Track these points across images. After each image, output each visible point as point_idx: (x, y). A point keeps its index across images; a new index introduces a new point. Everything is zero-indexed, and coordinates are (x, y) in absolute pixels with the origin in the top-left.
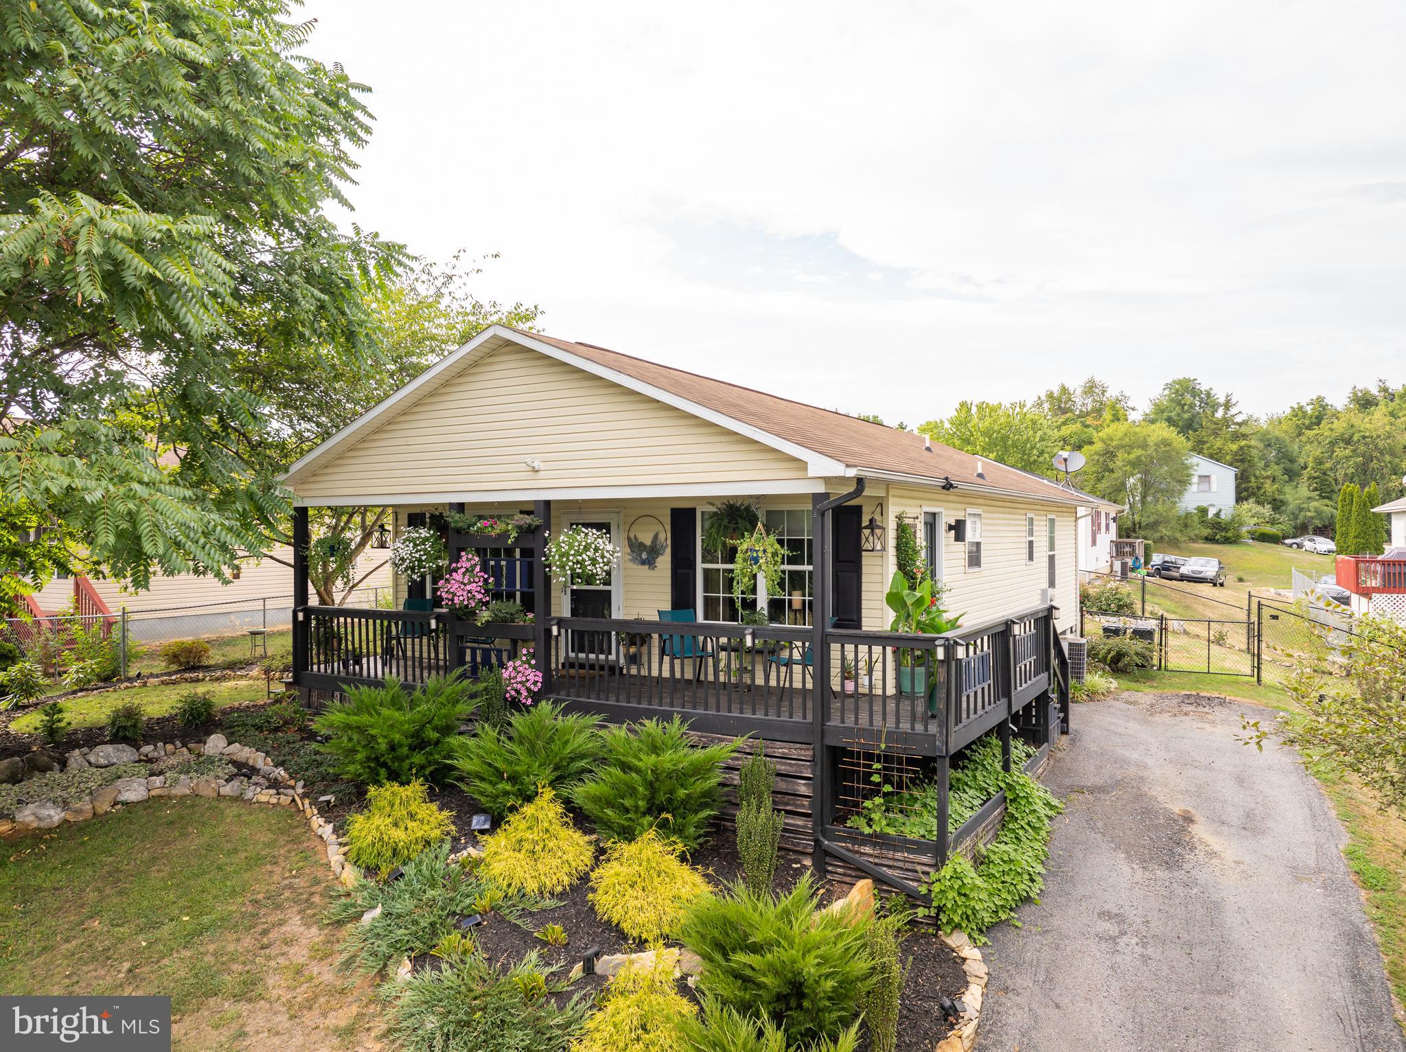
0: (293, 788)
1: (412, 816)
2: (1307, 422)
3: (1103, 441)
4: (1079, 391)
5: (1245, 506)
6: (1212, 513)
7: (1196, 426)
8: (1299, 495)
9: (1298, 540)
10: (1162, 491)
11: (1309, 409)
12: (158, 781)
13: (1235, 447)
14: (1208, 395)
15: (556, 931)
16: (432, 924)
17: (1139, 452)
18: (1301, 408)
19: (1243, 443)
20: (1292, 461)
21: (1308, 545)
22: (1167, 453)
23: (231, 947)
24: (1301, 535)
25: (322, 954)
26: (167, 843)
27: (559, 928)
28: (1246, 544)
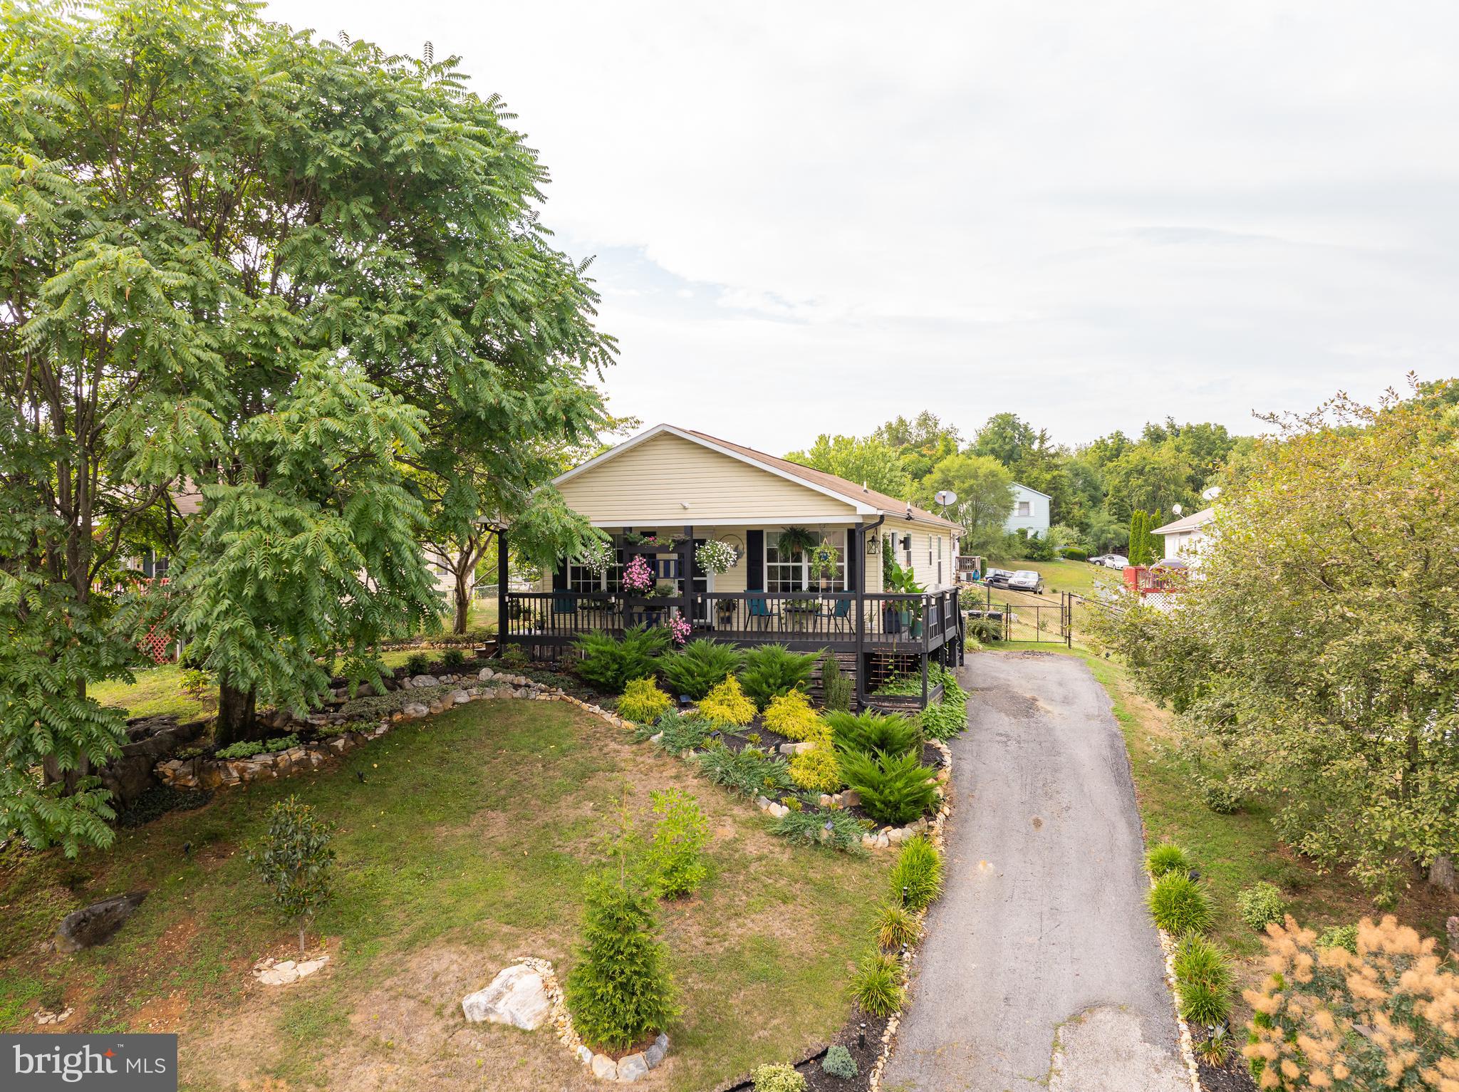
0: (556, 692)
1: (653, 695)
2: (1108, 454)
3: (942, 472)
4: (914, 423)
5: (1058, 528)
6: (1030, 534)
7: (1016, 456)
8: (1101, 518)
9: (1100, 558)
10: (990, 515)
11: (1110, 442)
12: (473, 691)
13: (1048, 477)
14: (1026, 428)
15: (755, 736)
16: (694, 736)
17: (972, 482)
18: (1103, 441)
19: (1056, 473)
20: (1096, 488)
21: (1108, 562)
22: (993, 483)
23: (589, 755)
24: (1104, 553)
25: (640, 753)
28: (1058, 562)
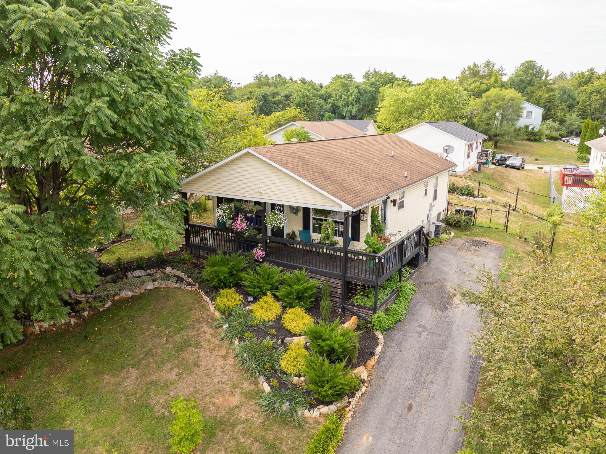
0: (195, 285)
1: (233, 298)
2: (584, 80)
3: (486, 97)
4: (482, 66)
5: (546, 123)
6: (531, 128)
8: (572, 118)
9: (568, 139)
10: (510, 119)
11: (586, 74)
12: (156, 283)
13: (547, 96)
14: (540, 68)
15: (273, 331)
16: (242, 329)
17: (500, 102)
18: (583, 74)
19: (551, 94)
20: (573, 100)
21: (571, 141)
22: (512, 103)
23: (190, 334)
24: (570, 136)
25: (214, 336)
26: (165, 303)
27: (274, 331)
28: (544, 142)
